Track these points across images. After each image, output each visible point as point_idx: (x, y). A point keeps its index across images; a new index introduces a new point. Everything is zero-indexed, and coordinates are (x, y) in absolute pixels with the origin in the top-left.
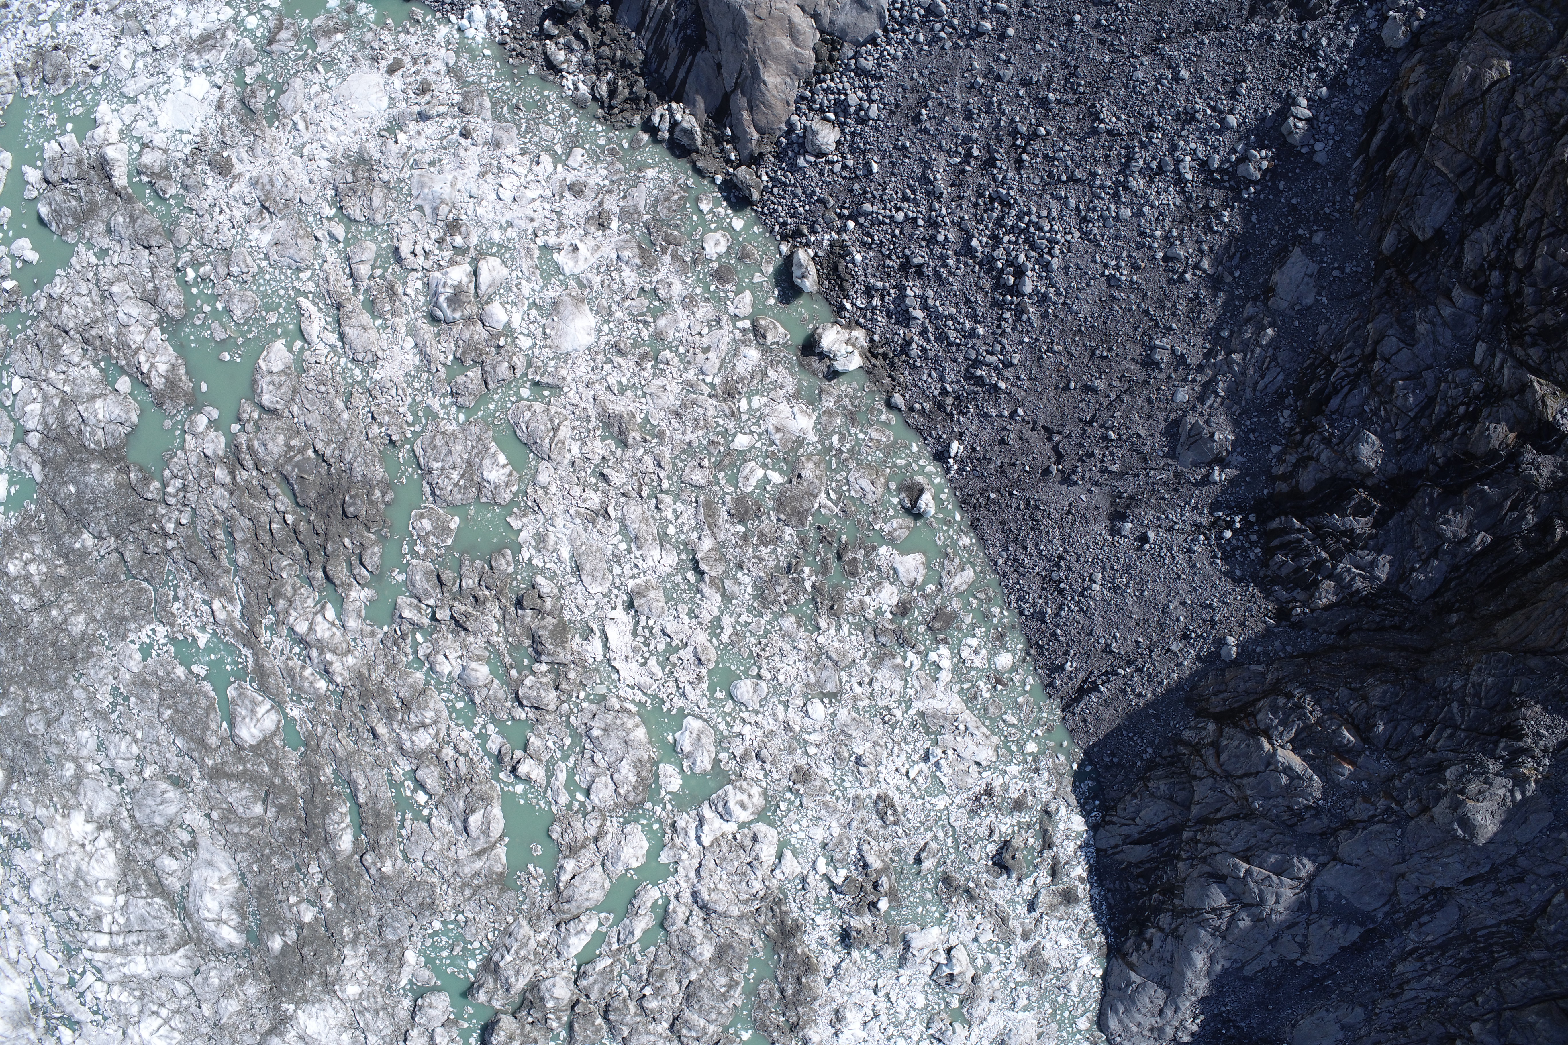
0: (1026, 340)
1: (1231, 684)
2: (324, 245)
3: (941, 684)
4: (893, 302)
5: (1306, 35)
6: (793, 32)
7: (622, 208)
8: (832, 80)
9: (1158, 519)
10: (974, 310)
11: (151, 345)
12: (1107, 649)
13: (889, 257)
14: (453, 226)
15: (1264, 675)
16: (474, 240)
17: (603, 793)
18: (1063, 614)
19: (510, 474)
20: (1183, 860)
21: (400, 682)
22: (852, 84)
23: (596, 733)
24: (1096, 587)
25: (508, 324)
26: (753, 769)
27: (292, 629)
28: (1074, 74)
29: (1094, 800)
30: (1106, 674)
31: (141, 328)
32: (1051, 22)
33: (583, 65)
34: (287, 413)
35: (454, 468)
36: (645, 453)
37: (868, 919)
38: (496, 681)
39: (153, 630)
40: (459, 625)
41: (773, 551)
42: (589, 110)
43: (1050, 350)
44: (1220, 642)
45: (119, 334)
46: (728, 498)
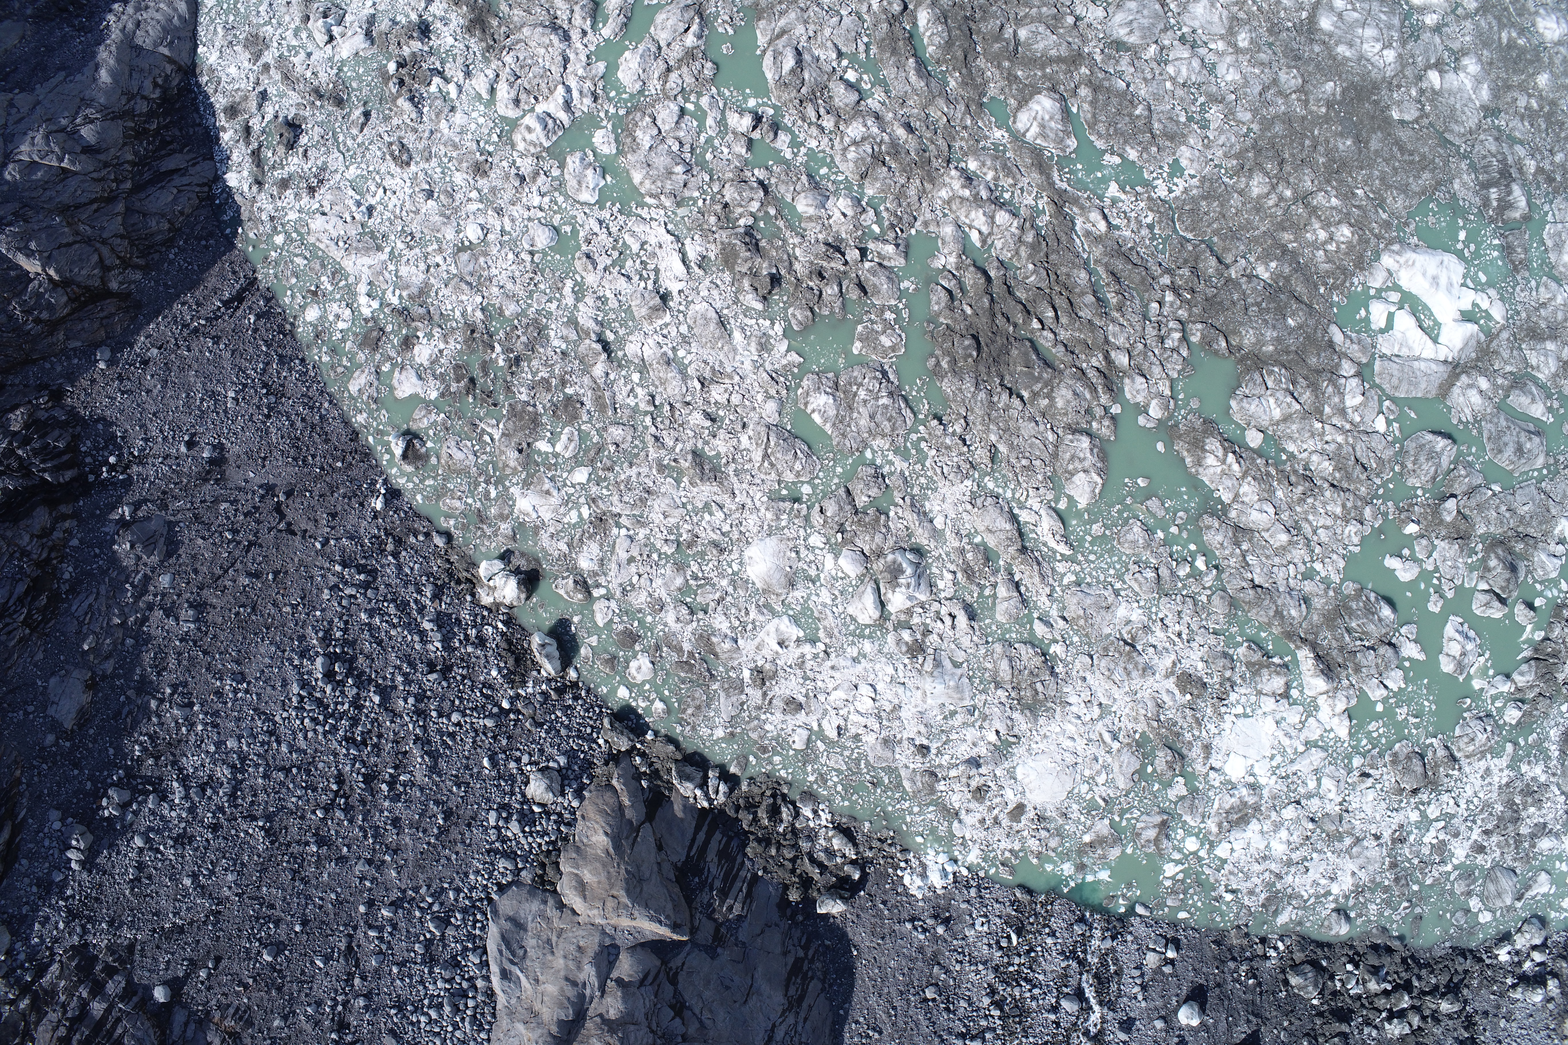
0: (318, 613)
1: (96, 325)
2: (1054, 613)
3: (365, 279)
4: (455, 634)
5: (78, 929)
6: (582, 887)
7: (742, 692)
8: (540, 845)
9: (178, 465)
10: (372, 636)
11: (1229, 483)
12: (216, 340)
13: (464, 677)
14: (916, 649)
15: (68, 338)
16: (891, 638)
17: (666, 114)
18: (261, 365)
19: (806, 404)
20: (128, 162)
21: (888, 181)
22: (518, 843)
23: (679, 169)
24: (231, 394)
25: (837, 557)
26: (526, 166)
27: (1015, 215)
28: (295, 872)
29: (221, 204)
30: (217, 318)
31: (1246, 499)
32: (324, 922)
33: (812, 836)
34: (1060, 432)
35: (865, 401)
36: (674, 448)
37: (406, 51)
38: (789, 200)
39: (1170, 191)
40: (836, 248)
41: (534, 374)
42: (798, 791)
43: (294, 607)
44: (111, 363)
45: (1272, 491)
46: (585, 418)
